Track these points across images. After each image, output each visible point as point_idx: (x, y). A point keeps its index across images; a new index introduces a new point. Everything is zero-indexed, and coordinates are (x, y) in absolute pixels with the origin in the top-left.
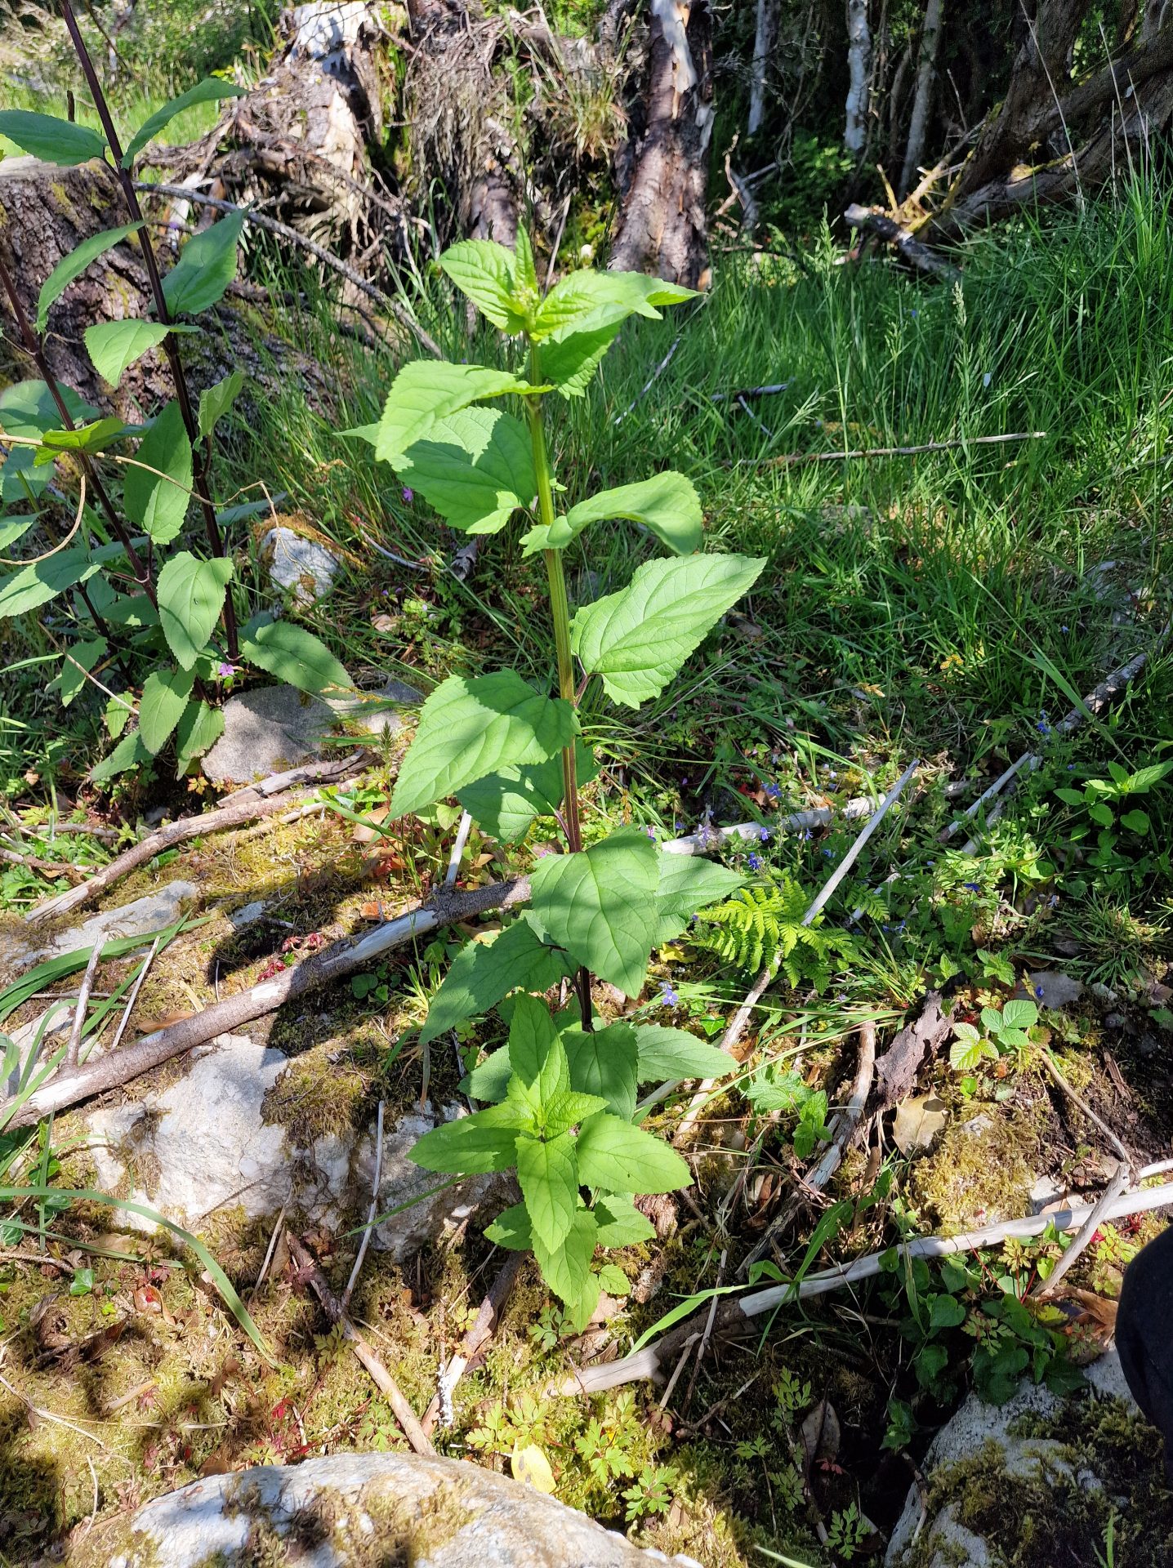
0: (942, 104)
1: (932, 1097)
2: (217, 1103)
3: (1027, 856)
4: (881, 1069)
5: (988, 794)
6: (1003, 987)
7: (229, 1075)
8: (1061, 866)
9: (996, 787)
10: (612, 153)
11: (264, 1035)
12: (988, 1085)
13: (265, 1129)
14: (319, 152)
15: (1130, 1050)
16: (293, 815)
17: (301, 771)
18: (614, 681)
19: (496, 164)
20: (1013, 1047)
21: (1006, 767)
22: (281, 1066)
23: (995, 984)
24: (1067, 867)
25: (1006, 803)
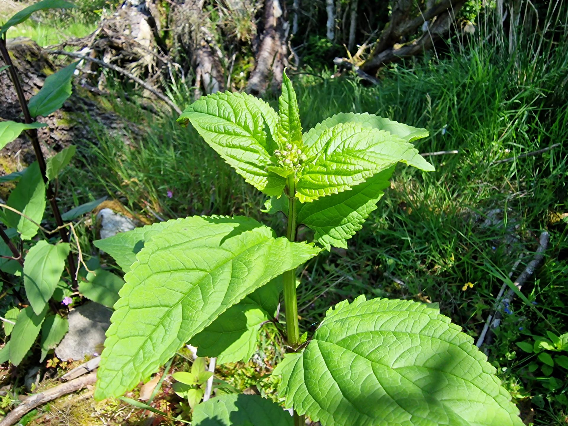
10: (251, 39)
14: (135, 40)
19: (205, 43)
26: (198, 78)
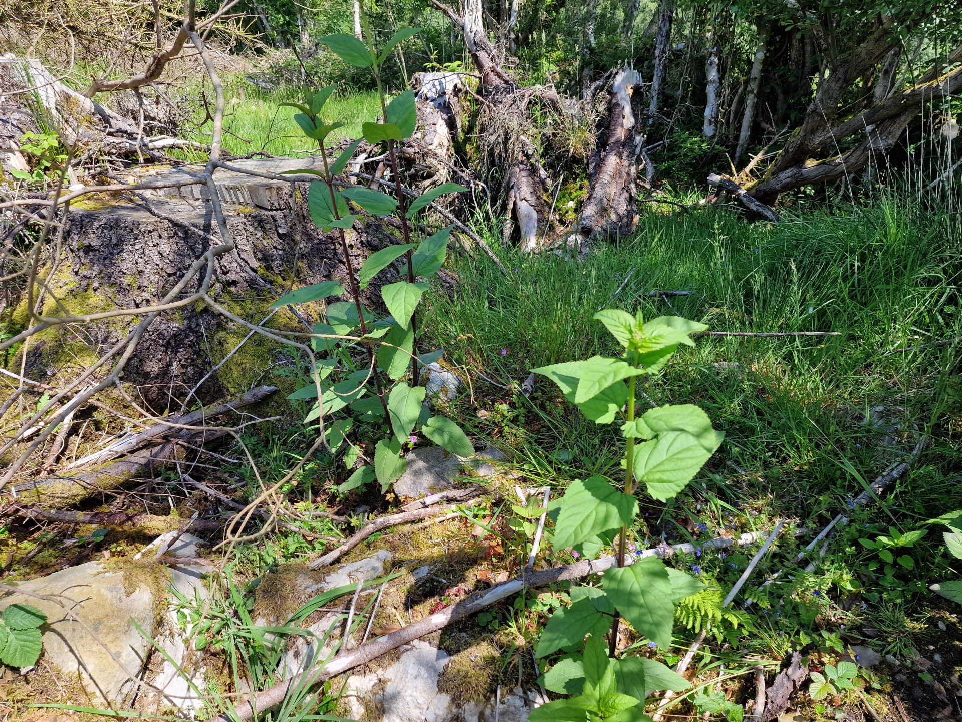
0: (760, 114)
1: (798, 714)
2: (416, 678)
3: (845, 576)
4: (770, 695)
5: (819, 537)
6: (836, 653)
7: (422, 662)
8: (863, 583)
9: (823, 534)
10: (587, 156)
11: (436, 642)
12: (829, 710)
13: (439, 696)
14: (430, 147)
15: (908, 695)
16: (442, 519)
17: (445, 494)
18: (653, 487)
19: (524, 158)
20: (844, 689)
21: (828, 522)
22: (445, 661)
23: (832, 651)
24: (867, 584)
25: (830, 544)
26: (511, 206)
